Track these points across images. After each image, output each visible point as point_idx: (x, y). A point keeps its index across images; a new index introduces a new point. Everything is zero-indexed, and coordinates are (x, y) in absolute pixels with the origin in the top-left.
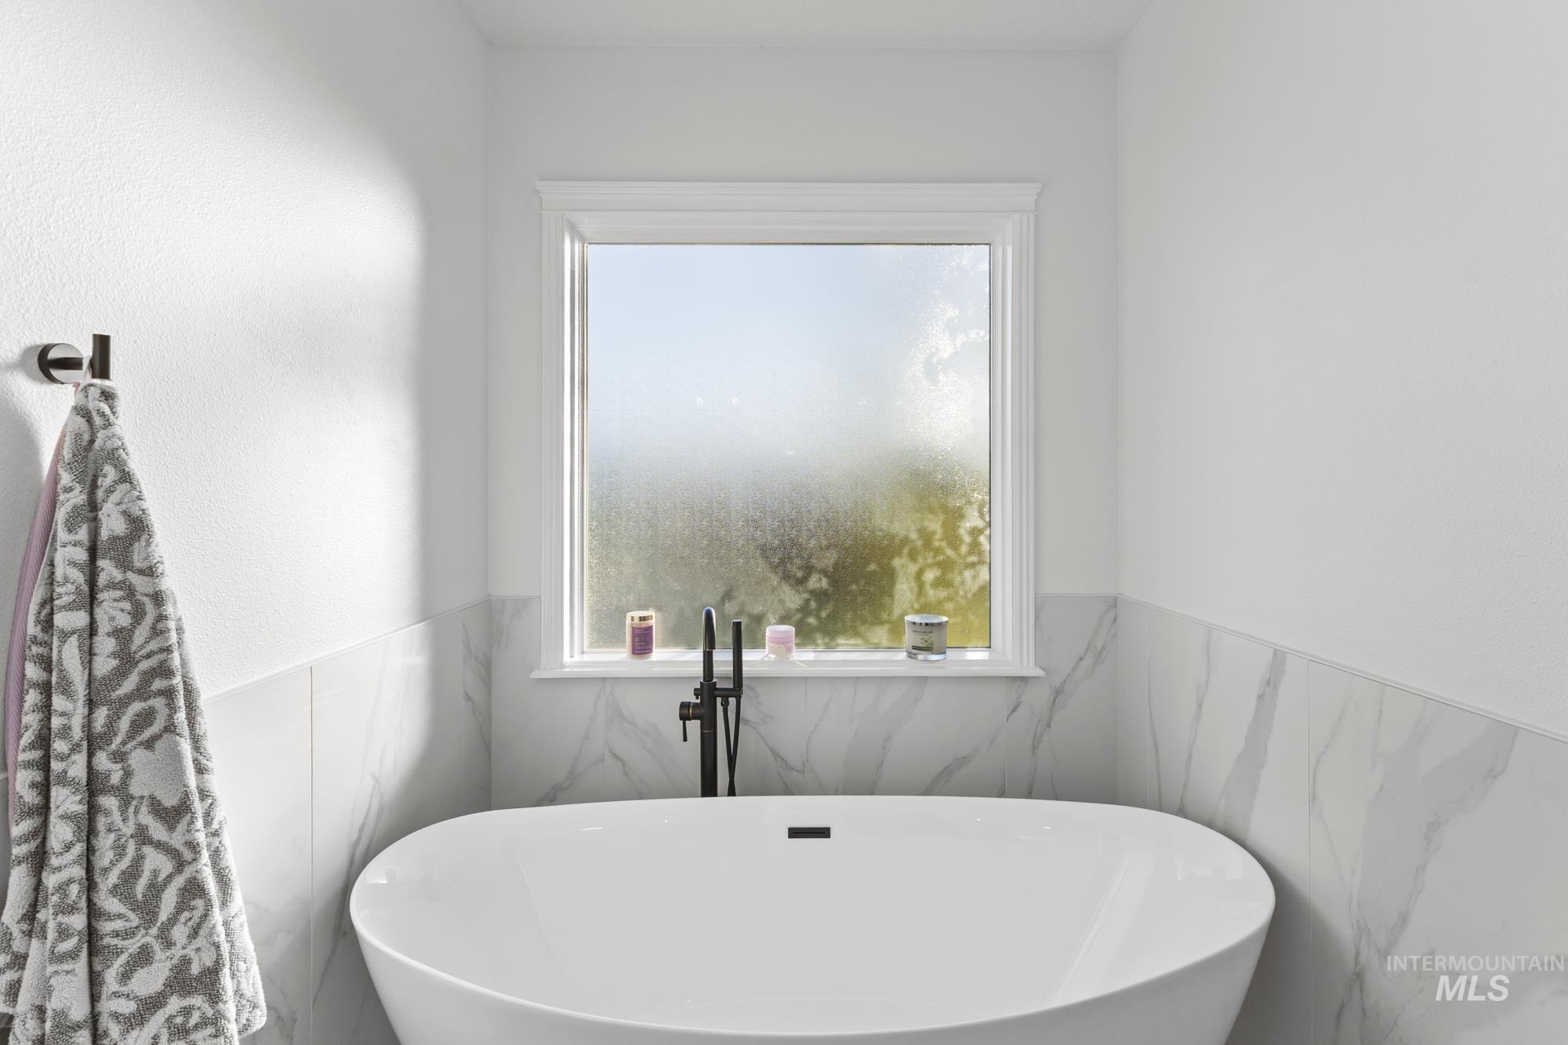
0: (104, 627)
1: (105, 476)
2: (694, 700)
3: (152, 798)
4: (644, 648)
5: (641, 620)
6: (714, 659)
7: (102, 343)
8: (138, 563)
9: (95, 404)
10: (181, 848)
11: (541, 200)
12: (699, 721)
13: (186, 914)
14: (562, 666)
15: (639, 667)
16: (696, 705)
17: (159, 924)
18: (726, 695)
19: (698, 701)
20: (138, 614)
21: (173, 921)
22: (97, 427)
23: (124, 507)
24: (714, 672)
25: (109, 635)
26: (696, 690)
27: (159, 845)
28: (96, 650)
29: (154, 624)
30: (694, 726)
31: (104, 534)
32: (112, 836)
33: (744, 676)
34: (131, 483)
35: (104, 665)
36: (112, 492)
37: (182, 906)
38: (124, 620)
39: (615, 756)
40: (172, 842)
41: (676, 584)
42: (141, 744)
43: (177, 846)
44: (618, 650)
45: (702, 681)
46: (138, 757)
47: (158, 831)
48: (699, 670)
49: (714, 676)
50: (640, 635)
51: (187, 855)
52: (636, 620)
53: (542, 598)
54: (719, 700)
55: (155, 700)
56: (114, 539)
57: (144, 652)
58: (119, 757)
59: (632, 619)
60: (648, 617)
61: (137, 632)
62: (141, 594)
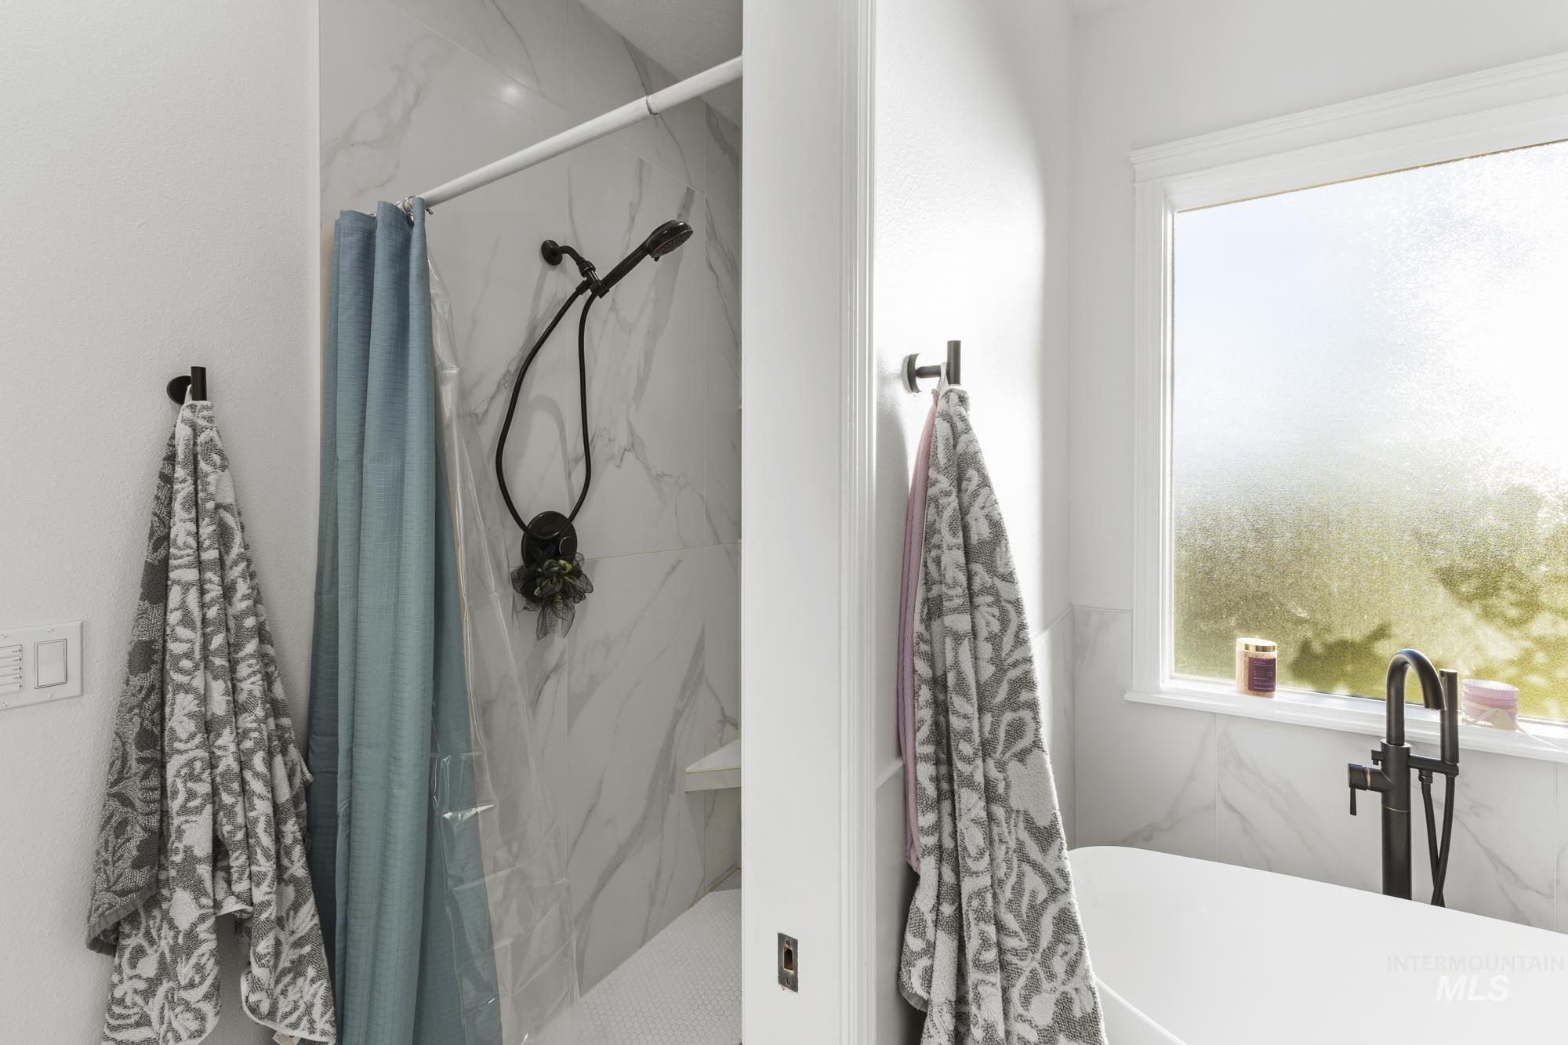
0: (983, 633)
1: (969, 480)
2: (1368, 764)
3: (1026, 813)
4: (1264, 684)
5: (1257, 650)
6: (1406, 716)
7: (955, 348)
8: (1001, 570)
9: (954, 408)
10: (1054, 874)
11: (1134, 170)
12: (1379, 795)
13: (1061, 948)
14: (1159, 692)
15: (1256, 704)
16: (1374, 772)
17: (1041, 950)
18: (1427, 768)
19: (1379, 767)
20: (1004, 621)
21: (1051, 949)
22: (960, 431)
23: (987, 511)
24: (1406, 734)
25: (986, 639)
26: (1373, 752)
27: (1035, 866)
28: (979, 655)
29: (1017, 632)
30: (1371, 801)
31: (974, 539)
32: (1004, 847)
33: (1460, 746)
34: (989, 487)
35: (987, 671)
36: (978, 495)
37: (1058, 938)
38: (996, 627)
39: (1230, 807)
40: (1045, 865)
41: (1300, 610)
42: (1015, 755)
43: (1049, 871)
44: (1222, 681)
45: (1385, 741)
46: (1013, 766)
47: (1033, 850)
48: (1381, 728)
49: (1406, 738)
50: (1258, 669)
51: (1061, 884)
52: (1252, 650)
53: (1134, 613)
54: (1414, 773)
55: (1024, 712)
56: (982, 543)
57: (1010, 661)
58: (1002, 767)
59: (1247, 647)
60: (1269, 647)
61: (1005, 639)
62: (1005, 600)
